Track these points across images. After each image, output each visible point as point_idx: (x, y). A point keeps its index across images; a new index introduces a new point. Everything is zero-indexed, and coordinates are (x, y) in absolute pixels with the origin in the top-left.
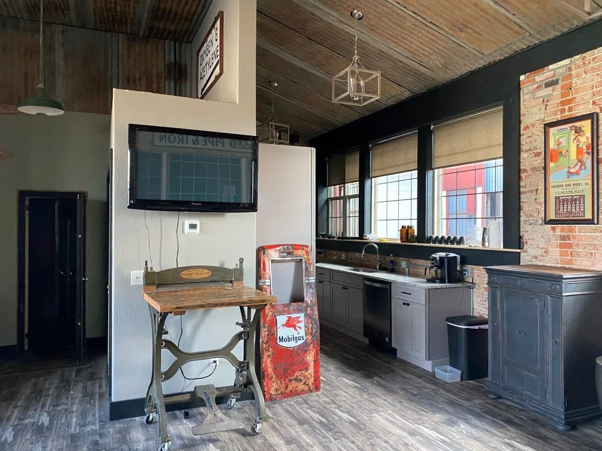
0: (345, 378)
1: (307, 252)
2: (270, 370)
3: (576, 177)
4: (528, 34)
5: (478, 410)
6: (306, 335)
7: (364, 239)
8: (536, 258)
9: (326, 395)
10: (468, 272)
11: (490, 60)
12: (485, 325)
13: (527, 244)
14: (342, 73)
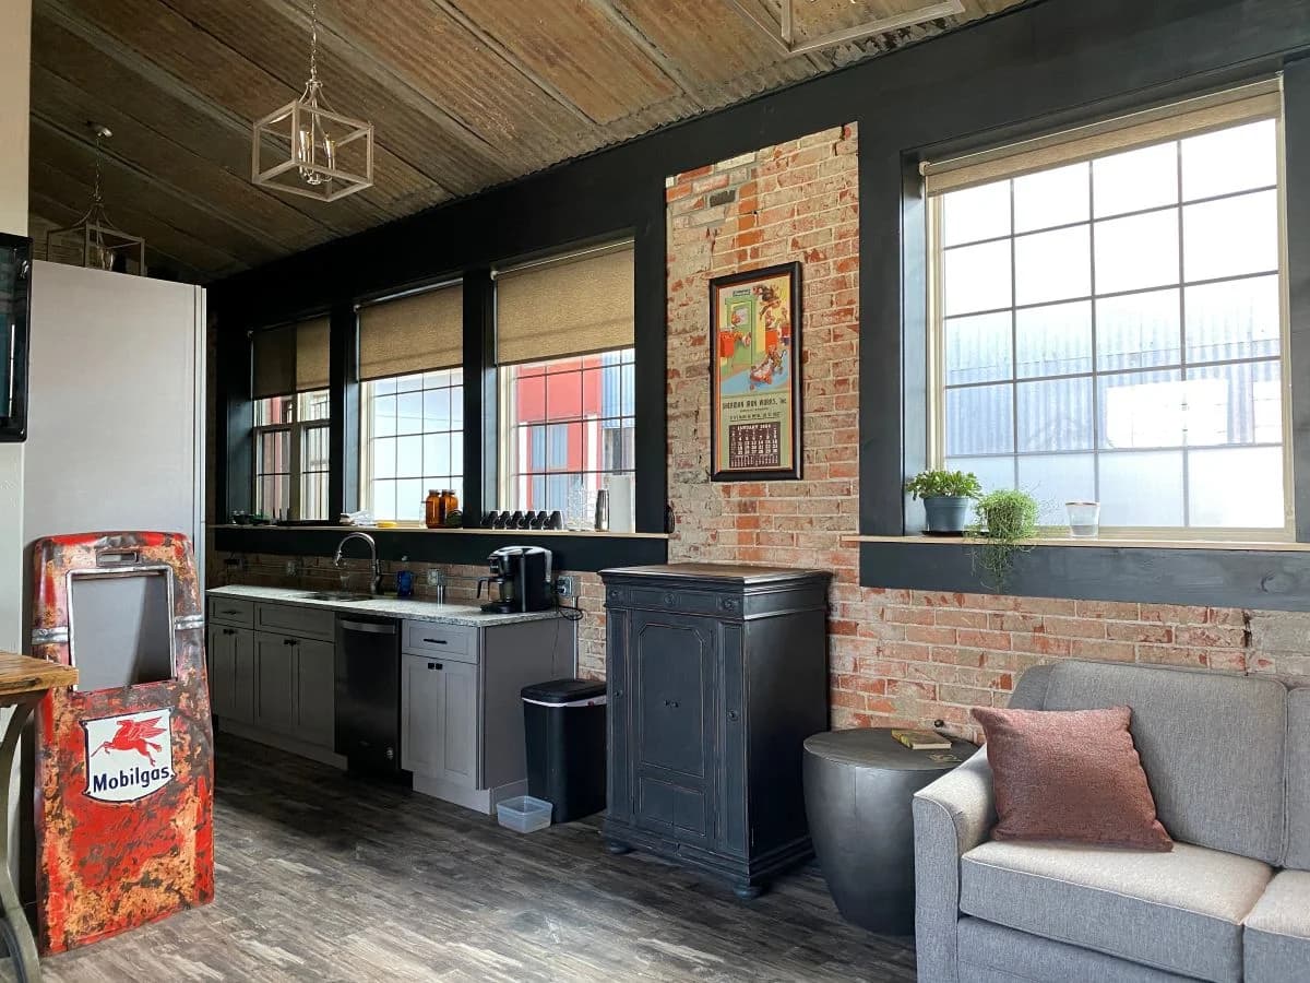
0: (284, 857)
1: (180, 553)
2: (66, 870)
3: (763, 388)
4: (679, 92)
5: (587, 886)
6: (175, 763)
7: (341, 524)
8: (696, 549)
9: (227, 909)
10: (568, 586)
11: (609, 137)
12: (601, 697)
13: (679, 522)
14: (279, 117)
